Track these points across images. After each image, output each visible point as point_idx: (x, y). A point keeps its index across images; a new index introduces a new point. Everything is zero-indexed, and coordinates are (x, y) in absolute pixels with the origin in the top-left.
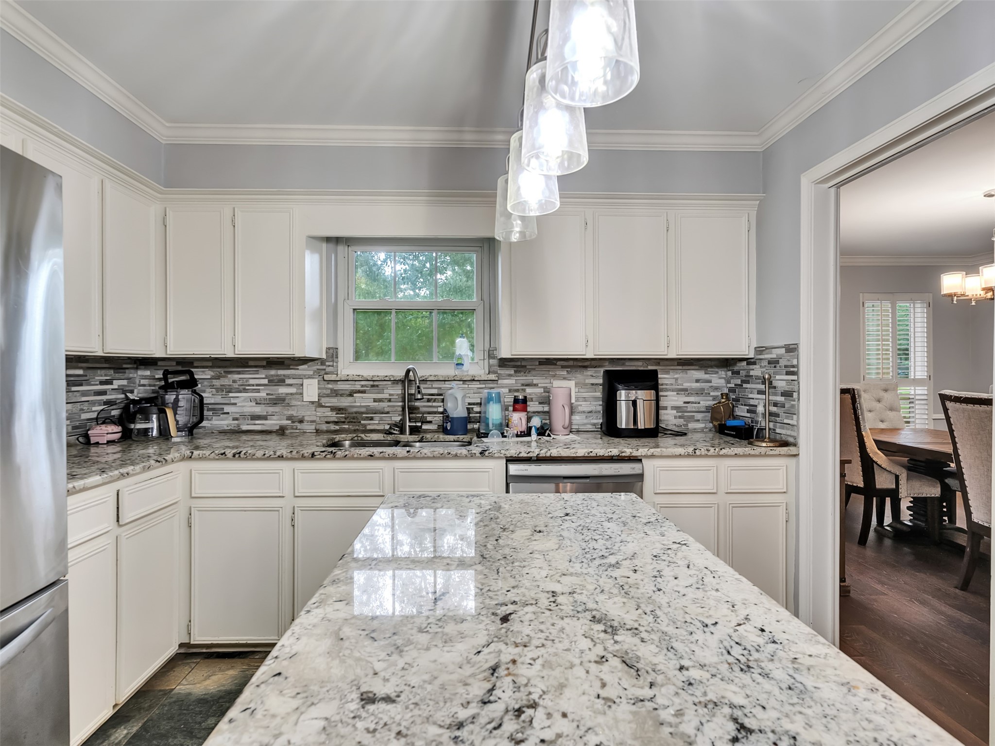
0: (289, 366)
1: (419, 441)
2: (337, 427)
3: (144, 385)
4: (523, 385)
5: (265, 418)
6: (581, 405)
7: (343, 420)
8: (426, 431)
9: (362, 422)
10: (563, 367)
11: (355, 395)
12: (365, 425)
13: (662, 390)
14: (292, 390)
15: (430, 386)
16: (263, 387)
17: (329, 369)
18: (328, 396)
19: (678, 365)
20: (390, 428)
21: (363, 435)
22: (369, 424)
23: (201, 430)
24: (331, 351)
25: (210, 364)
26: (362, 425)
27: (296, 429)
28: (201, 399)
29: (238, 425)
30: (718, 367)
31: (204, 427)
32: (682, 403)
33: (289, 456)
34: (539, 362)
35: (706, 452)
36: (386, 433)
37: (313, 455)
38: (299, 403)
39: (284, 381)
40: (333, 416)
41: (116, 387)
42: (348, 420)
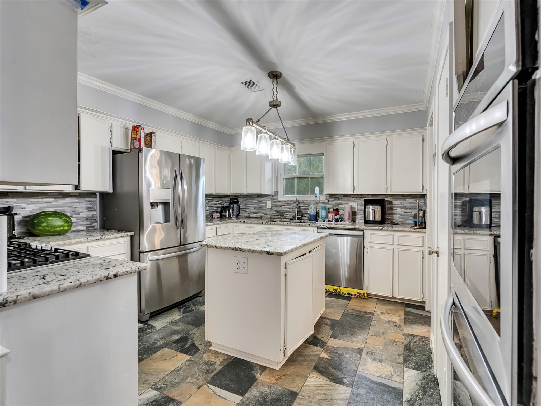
0: (263, 197)
1: (299, 222)
2: (277, 217)
3: (226, 203)
4: (338, 204)
5: (257, 213)
6: (360, 212)
7: (279, 215)
8: (304, 219)
9: (284, 215)
10: (353, 197)
11: (282, 207)
12: (285, 217)
13: (394, 207)
14: (264, 205)
15: (305, 204)
16: (256, 204)
17: (275, 198)
18: (274, 207)
19: (402, 197)
20: (292, 218)
21: (283, 220)
22: (286, 216)
23: (240, 216)
24: (275, 192)
25: (242, 196)
26: (284, 216)
27: (265, 217)
28: (240, 206)
29: (250, 215)
30: (420, 197)
31: (241, 215)
32: (403, 212)
33: (257, 223)
34: (344, 196)
35: (387, 229)
36: (290, 219)
37: (262, 223)
38: (266, 209)
39: (262, 202)
40: (276, 213)
41: (219, 203)
42: (280, 215)
